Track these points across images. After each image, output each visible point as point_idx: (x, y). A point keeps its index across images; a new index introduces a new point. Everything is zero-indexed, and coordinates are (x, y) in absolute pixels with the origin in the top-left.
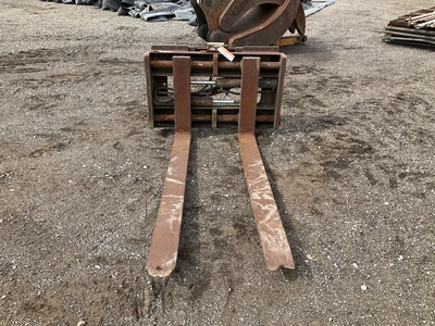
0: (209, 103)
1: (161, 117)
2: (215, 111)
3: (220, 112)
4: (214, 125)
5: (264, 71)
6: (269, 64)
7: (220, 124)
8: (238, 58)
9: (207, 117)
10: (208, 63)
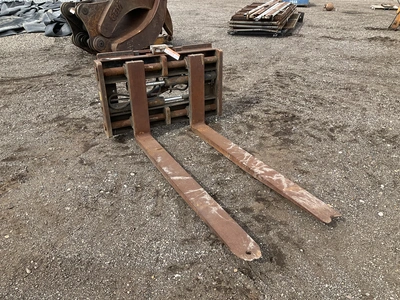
0: (161, 103)
1: (118, 124)
2: (167, 109)
3: (173, 109)
4: (168, 122)
5: (208, 65)
6: (209, 59)
7: (173, 119)
8: (183, 56)
9: (161, 116)
10: (156, 65)
